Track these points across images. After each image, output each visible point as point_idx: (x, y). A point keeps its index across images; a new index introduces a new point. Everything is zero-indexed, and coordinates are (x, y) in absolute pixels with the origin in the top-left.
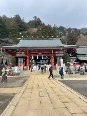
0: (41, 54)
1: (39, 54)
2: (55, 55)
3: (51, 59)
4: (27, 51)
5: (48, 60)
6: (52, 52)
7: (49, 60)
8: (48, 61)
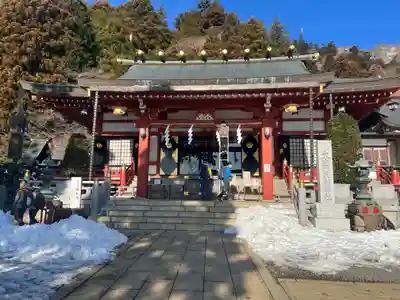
0: (208, 117)
1: (201, 117)
2: (281, 126)
3: (258, 145)
4: (140, 100)
5: (247, 150)
6: (268, 105)
7: (250, 152)
8: (245, 156)
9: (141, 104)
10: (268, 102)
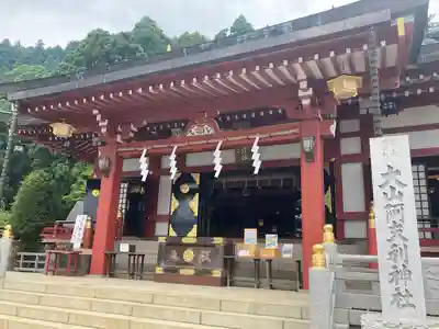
9: (99, 118)
10: (304, 85)
